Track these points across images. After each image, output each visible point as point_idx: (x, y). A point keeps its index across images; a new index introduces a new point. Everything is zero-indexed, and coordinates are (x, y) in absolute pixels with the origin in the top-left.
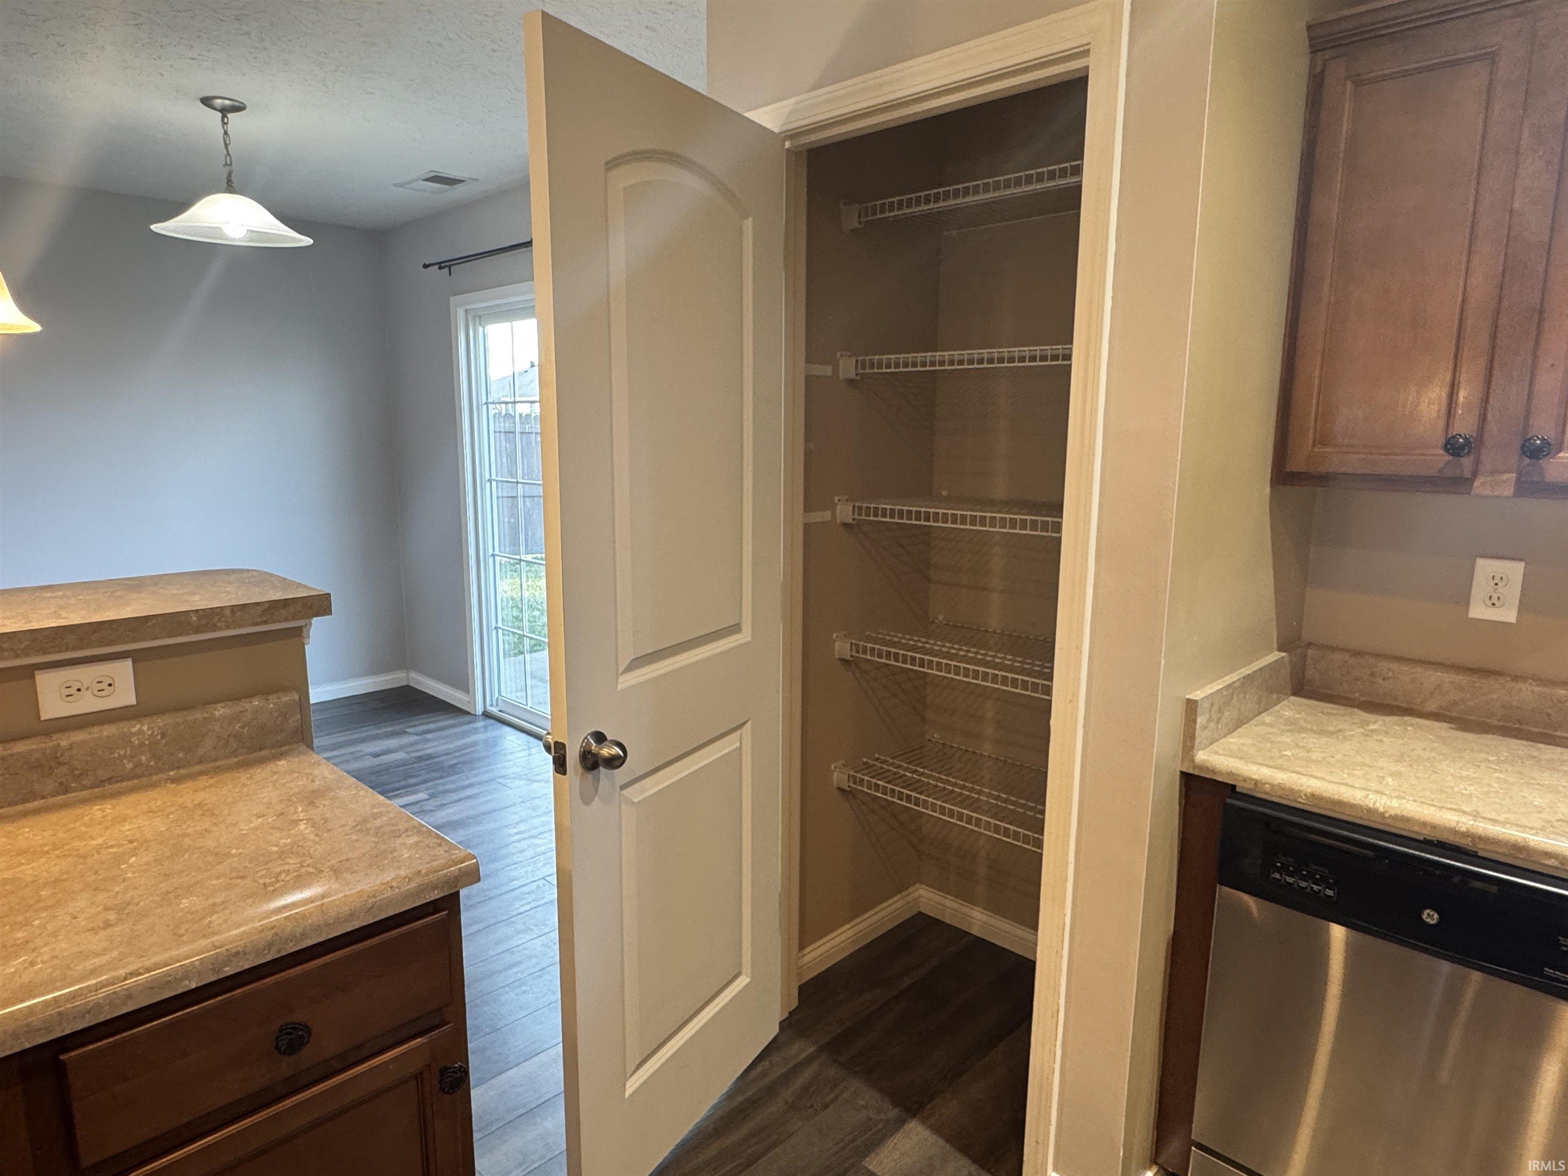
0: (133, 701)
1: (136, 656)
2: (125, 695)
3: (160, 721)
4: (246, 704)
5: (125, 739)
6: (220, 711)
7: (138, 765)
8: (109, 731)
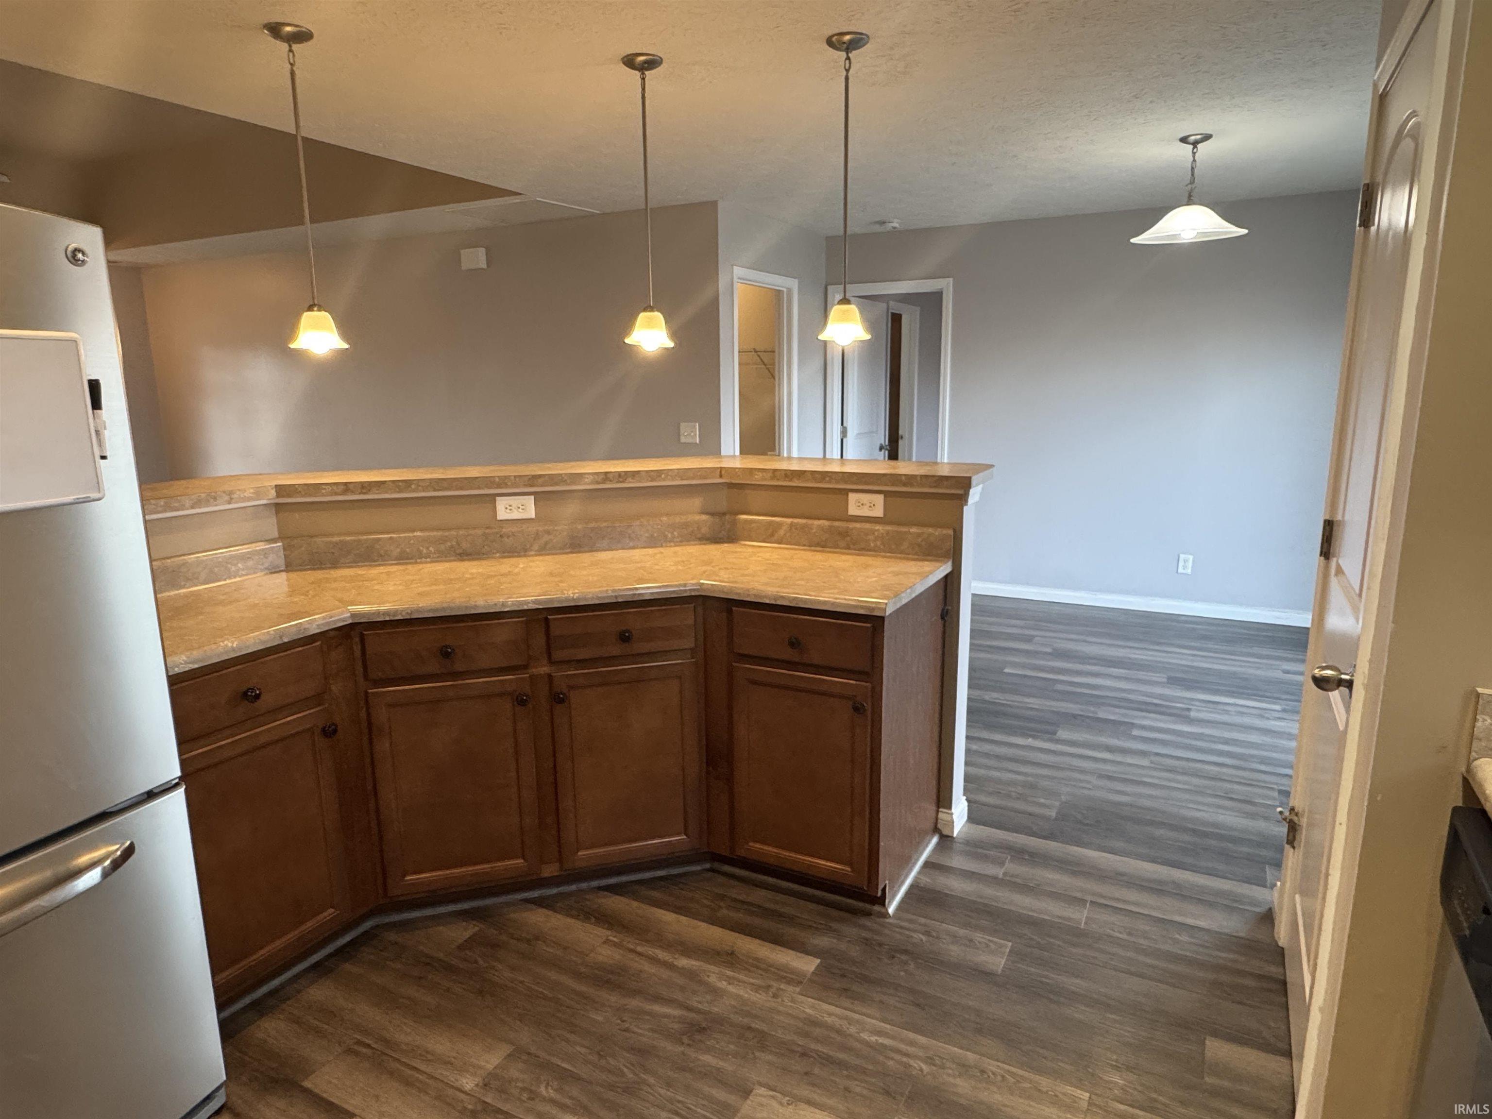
0: (882, 516)
1: (887, 494)
2: (879, 512)
3: (888, 528)
4: (925, 530)
5: (873, 532)
6: (914, 530)
7: (876, 546)
8: (867, 526)
